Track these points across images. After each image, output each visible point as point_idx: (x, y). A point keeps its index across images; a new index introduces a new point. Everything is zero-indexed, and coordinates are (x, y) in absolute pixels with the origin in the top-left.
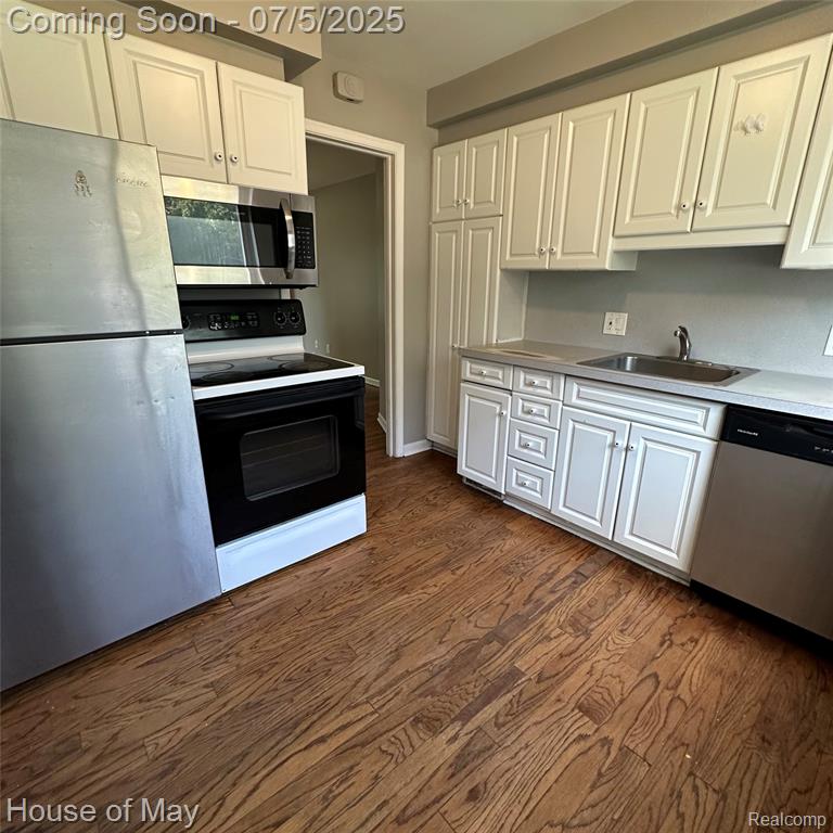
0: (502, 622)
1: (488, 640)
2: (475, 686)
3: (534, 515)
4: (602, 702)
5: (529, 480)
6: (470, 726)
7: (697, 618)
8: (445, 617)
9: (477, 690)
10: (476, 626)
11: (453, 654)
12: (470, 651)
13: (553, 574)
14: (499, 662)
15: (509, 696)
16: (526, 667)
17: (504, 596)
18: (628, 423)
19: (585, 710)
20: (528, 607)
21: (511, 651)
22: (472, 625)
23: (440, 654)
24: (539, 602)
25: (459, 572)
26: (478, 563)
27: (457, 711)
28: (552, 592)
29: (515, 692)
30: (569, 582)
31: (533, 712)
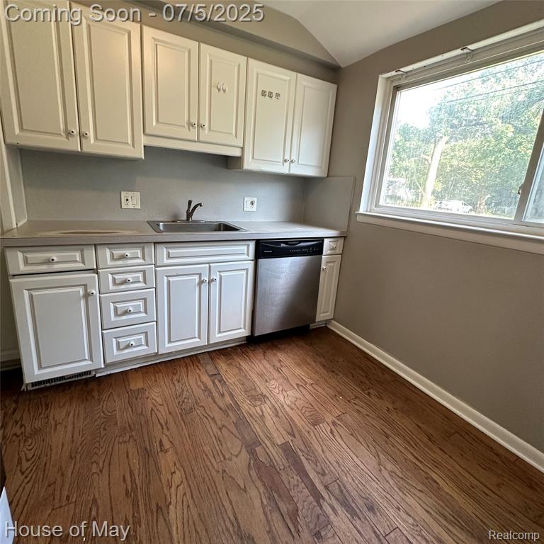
0: (238, 435)
1: (252, 453)
2: (293, 478)
3: (133, 367)
4: (312, 413)
5: (132, 340)
6: (324, 494)
7: (267, 352)
8: (218, 478)
9: (295, 477)
10: (237, 456)
11: (259, 484)
12: (259, 469)
13: (206, 387)
14: (275, 454)
15: (302, 458)
16: (282, 439)
17: (213, 424)
18: (208, 265)
19: (315, 423)
20: (231, 414)
21: (267, 442)
22: (234, 458)
23: (256, 495)
24: (229, 406)
25: (167, 445)
26: (165, 426)
27: (311, 498)
28: (223, 395)
29: (300, 454)
30: (218, 384)
31: (316, 450)
